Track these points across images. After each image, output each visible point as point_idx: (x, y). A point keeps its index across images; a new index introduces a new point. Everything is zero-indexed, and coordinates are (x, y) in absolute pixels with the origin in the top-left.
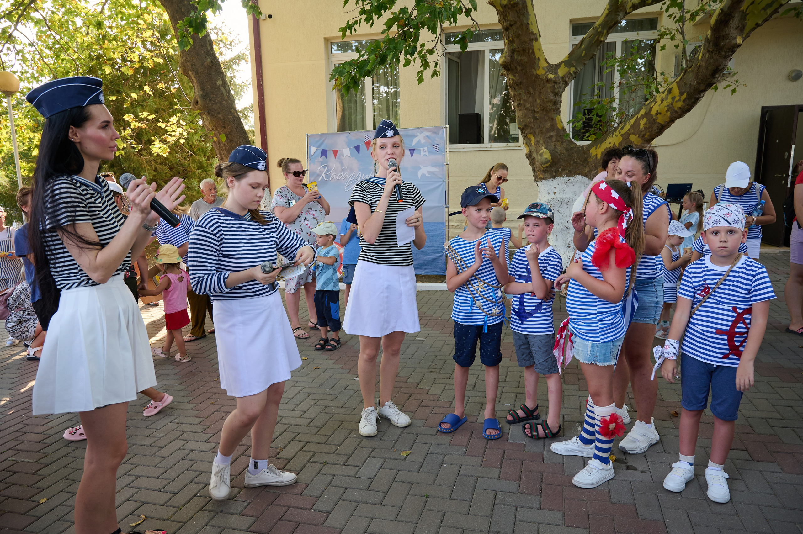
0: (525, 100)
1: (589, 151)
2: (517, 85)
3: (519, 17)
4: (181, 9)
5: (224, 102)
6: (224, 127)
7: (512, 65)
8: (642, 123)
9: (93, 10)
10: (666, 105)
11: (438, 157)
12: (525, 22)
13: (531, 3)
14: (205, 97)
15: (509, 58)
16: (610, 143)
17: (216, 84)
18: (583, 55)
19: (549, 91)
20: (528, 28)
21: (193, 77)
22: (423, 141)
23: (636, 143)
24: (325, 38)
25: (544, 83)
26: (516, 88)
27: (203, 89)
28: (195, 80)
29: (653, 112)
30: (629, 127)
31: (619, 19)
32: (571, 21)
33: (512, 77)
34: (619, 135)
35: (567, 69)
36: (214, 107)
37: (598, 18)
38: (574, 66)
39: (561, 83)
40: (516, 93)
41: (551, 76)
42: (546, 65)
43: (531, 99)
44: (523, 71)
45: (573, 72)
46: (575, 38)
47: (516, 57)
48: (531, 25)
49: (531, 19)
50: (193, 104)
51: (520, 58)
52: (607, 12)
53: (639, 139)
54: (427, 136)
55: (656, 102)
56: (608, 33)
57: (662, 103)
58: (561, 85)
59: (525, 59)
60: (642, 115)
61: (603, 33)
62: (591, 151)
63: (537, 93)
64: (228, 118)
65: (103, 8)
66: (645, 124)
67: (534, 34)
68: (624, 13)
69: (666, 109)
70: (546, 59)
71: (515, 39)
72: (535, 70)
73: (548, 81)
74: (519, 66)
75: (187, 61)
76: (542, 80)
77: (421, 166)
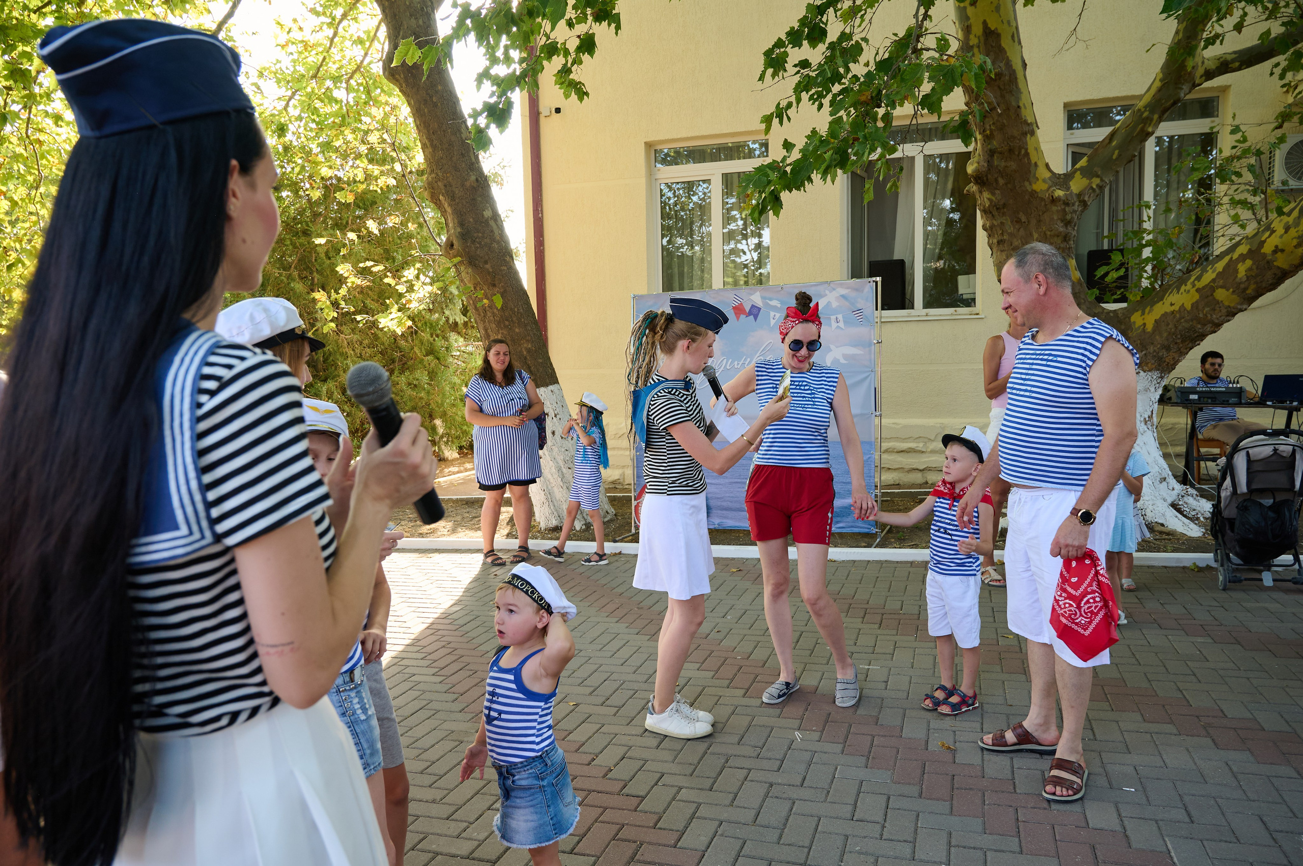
0: (1011, 234)
1: (1130, 318)
2: (997, 209)
3: (1003, 96)
4: (431, 97)
5: (495, 245)
6: (494, 285)
7: (989, 176)
8: (1242, 269)
9: (272, 108)
10: (1296, 235)
11: (862, 331)
12: (1014, 104)
13: (1022, 73)
14: (465, 236)
15: (986, 165)
16: (1172, 305)
17: (483, 215)
18: (1114, 157)
19: (1055, 218)
20: (1018, 115)
21: (446, 205)
22: (835, 304)
23: (1226, 303)
24: (646, 143)
25: (1046, 205)
26: (995, 213)
27: (461, 224)
28: (449, 210)
29: (1268, 249)
30: (1213, 276)
31: (1182, 95)
32: (1066, 105)
33: (989, 196)
34: (1193, 291)
35: (1085, 182)
36: (478, 253)
37: (1140, 97)
38: (1098, 176)
39: (1077, 204)
40: (995, 223)
41: (1059, 193)
42: (1048, 175)
43: (1022, 232)
44: (1009, 186)
45: (1097, 185)
46: (1072, 134)
47: (996, 163)
48: (1023, 110)
49: (1023, 101)
50: (446, 249)
51: (1003, 164)
52: (1158, 84)
53: (1234, 296)
54: (843, 296)
55: (1273, 232)
56: (1160, 120)
57: (1286, 232)
58: (1076, 207)
59: (1013, 165)
60: (1241, 255)
61: (1152, 120)
62: (1133, 319)
63: (1034, 222)
64: (501, 270)
65: (287, 105)
66: (1250, 269)
67: (1029, 125)
68: (1191, 85)
69: (1295, 242)
70: (1047, 165)
71: (995, 133)
72: (1030, 184)
73: (1054, 201)
74: (1002, 177)
75: (437, 179)
76: (1042, 199)
77: (832, 347)
